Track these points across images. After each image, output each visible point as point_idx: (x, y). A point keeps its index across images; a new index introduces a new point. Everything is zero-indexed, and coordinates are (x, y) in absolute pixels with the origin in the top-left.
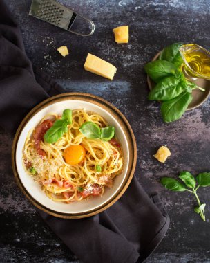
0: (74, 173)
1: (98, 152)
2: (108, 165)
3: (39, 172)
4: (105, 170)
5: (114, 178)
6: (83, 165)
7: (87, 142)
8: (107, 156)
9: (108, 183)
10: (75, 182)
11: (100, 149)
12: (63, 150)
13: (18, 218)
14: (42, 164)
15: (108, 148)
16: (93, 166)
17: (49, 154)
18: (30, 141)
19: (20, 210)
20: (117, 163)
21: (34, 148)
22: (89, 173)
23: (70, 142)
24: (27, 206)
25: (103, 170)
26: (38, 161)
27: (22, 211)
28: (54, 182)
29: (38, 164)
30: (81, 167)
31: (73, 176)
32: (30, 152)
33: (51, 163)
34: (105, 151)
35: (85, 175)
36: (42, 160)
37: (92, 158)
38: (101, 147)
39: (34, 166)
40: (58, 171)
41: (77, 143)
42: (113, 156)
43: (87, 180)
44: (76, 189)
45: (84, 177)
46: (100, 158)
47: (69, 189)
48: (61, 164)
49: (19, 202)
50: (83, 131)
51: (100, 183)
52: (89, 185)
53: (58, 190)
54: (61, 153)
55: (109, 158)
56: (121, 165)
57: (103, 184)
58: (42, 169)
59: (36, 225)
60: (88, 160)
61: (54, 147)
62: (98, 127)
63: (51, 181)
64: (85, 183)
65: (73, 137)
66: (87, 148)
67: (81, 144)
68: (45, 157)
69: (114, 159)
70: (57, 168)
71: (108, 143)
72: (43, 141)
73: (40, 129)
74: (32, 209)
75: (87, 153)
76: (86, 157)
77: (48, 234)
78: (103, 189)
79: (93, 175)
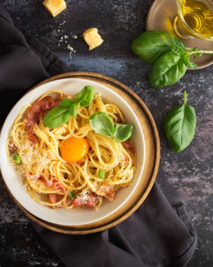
0: (69, 173)
1: (106, 153)
2: (114, 173)
3: (24, 162)
4: (109, 178)
5: (118, 190)
6: (82, 164)
7: (94, 137)
8: (116, 162)
9: (108, 195)
10: (68, 184)
11: (108, 150)
12: (60, 140)
13: (5, 230)
14: (31, 153)
15: (119, 152)
16: (95, 168)
17: (42, 142)
18: (22, 120)
19: (9, 220)
20: (127, 173)
21: (25, 130)
22: (87, 177)
23: (72, 131)
24: (17, 215)
25: (106, 177)
26: (26, 147)
27: (11, 221)
28: (41, 178)
29: (25, 152)
30: (79, 167)
31: (66, 176)
32: (19, 133)
33: (42, 155)
34: (114, 154)
35: (83, 179)
36: (31, 148)
37: (96, 159)
38: (111, 148)
39: (21, 154)
40: (49, 165)
41: (80, 135)
42: (123, 163)
43: (83, 186)
44: (67, 193)
45: (80, 180)
46: (105, 162)
47: (58, 192)
48: (54, 158)
49: (7, 209)
50: (93, 122)
51: (98, 193)
52: (84, 192)
53: (45, 190)
54: (57, 144)
55: (117, 163)
56: (131, 177)
57: (103, 194)
58: (30, 160)
59: (28, 240)
60: (89, 160)
61: (50, 134)
62: (112, 121)
63: (38, 177)
64: (79, 188)
65: (77, 127)
66: (91, 145)
67: (85, 138)
68: (37, 145)
69: (123, 167)
70: (48, 161)
71: (121, 145)
72: (38, 124)
73: (37, 107)
74: (23, 220)
75: (90, 150)
76: (88, 155)
77: (44, 250)
78: (101, 200)
79: (93, 180)
